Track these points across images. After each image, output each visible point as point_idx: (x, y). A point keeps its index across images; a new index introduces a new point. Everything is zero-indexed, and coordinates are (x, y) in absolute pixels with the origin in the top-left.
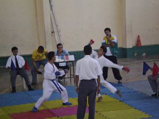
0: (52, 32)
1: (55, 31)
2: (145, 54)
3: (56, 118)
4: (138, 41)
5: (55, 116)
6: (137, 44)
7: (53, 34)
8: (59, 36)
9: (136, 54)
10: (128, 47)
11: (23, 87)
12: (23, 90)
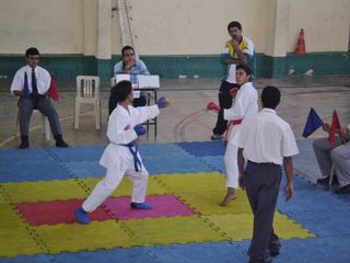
0: (114, 9)
1: (120, 6)
2: (311, 71)
3: (114, 221)
4: (301, 42)
5: (110, 217)
6: (297, 50)
7: (115, 12)
8: (129, 19)
9: (292, 71)
10: (277, 54)
11: (44, 134)
12: (45, 145)
